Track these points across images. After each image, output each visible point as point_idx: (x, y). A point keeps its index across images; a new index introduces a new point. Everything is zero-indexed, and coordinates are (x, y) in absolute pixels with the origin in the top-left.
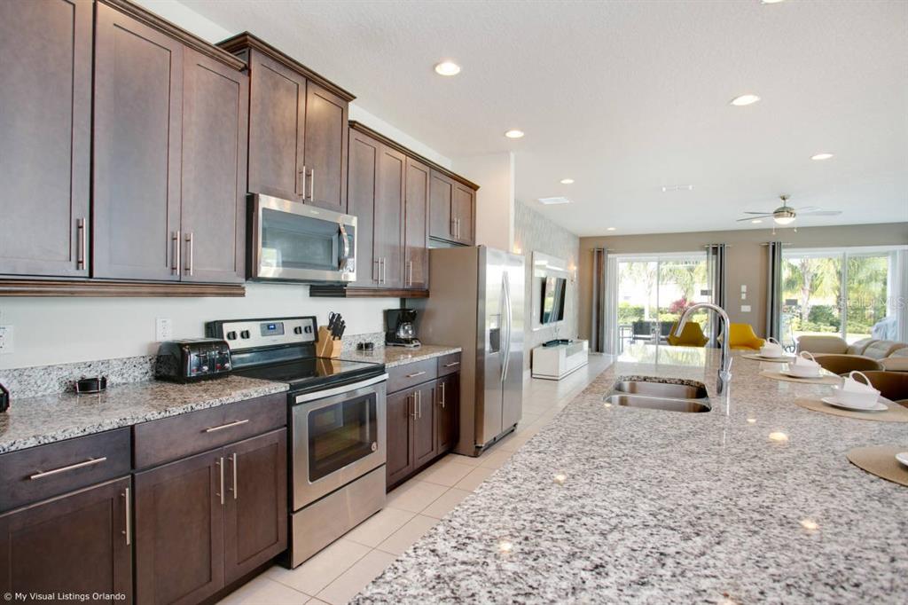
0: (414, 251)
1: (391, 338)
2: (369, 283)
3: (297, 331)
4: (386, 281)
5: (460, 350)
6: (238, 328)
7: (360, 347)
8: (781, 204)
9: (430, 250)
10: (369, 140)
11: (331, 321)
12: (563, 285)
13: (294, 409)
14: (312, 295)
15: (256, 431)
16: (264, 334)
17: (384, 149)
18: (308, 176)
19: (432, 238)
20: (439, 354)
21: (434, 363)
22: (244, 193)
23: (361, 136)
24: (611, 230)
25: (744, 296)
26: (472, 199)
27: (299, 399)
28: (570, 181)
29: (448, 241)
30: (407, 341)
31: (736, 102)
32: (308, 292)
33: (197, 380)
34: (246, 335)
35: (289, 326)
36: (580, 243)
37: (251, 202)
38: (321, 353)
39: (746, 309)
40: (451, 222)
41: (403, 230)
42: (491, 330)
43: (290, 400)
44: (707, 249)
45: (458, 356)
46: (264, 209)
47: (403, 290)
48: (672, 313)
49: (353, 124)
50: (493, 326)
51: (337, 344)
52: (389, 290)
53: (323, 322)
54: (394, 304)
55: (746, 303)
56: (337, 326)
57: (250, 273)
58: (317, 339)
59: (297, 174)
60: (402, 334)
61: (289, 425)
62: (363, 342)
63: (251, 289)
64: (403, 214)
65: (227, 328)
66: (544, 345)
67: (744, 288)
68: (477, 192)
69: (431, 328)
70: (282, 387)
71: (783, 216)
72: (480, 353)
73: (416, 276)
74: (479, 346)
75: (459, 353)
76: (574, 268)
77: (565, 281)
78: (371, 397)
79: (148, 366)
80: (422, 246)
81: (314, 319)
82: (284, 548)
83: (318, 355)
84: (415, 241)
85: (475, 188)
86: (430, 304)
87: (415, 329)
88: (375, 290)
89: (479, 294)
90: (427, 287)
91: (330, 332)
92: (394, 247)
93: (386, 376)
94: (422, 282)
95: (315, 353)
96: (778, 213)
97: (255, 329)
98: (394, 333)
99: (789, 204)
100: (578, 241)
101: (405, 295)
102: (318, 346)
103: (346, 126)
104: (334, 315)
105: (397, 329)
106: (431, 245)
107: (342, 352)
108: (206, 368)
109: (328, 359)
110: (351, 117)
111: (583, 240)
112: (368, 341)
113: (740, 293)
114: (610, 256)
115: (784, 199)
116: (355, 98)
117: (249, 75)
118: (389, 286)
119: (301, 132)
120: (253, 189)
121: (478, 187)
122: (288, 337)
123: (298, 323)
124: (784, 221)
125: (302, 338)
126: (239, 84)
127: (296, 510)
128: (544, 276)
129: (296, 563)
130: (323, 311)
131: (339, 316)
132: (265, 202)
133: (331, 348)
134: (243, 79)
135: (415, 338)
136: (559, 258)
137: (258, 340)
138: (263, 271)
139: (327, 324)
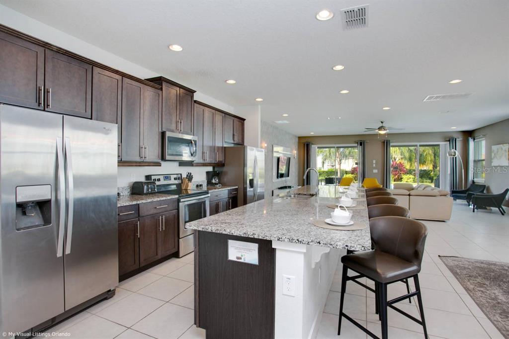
0: (218, 148)
1: (209, 183)
2: (201, 161)
3: (175, 179)
4: (208, 160)
5: (237, 187)
6: (157, 177)
7: (197, 186)
8: (380, 125)
9: (225, 147)
10: (201, 107)
11: (187, 176)
12: (289, 160)
13: (180, 204)
14: (179, 166)
15: (169, 210)
16: (164, 180)
17: (207, 109)
18: (181, 123)
19: (225, 142)
20: (229, 188)
21: (227, 192)
22: (160, 130)
23: (198, 105)
24: (312, 134)
25: (374, 165)
26: (243, 125)
27: (182, 200)
28: (286, 115)
29: (232, 143)
30: (216, 184)
31: (341, 92)
32: (178, 165)
33: (146, 194)
34: (159, 180)
35: (173, 177)
36: (299, 140)
37: (163, 134)
38: (184, 188)
39: (375, 171)
40: (233, 135)
41: (214, 140)
43: (178, 201)
44: (357, 143)
45: (236, 190)
46: (168, 137)
47: (214, 163)
48: (352, 174)
49: (195, 102)
50: (251, 178)
51: (190, 184)
52: (209, 163)
53: (184, 176)
54: (210, 169)
55: (375, 168)
56: (190, 177)
57: (163, 158)
58: (182, 183)
59: (177, 122)
60: (214, 181)
61: (178, 209)
62: (199, 184)
63: (163, 163)
64: (214, 133)
65: (153, 178)
66: (279, 188)
67: (374, 162)
68: (245, 122)
69: (225, 179)
70: (177, 196)
71: (381, 130)
72: (245, 189)
73: (219, 158)
74: (245, 186)
75: (237, 188)
76: (295, 152)
77: (290, 158)
78: (204, 203)
79: (129, 190)
80: (222, 146)
81: (181, 174)
82: (177, 250)
84: (219, 144)
85: (244, 120)
86: (225, 169)
87: (219, 179)
88: (203, 164)
89: (244, 165)
90: (223, 162)
91: (187, 180)
92: (211, 147)
93: (209, 195)
94: (222, 160)
95: (181, 188)
96: (380, 129)
97: (162, 178)
98: (210, 181)
99: (384, 125)
100: (297, 139)
101: (214, 166)
102: (182, 185)
103: (193, 102)
104: (188, 173)
105: (212, 179)
106: (225, 145)
107: (191, 187)
108: (150, 190)
109: (186, 190)
110: (194, 99)
111: (300, 138)
112: (200, 184)
114: (312, 146)
115: (382, 122)
116: (196, 91)
117: (162, 90)
119: (178, 108)
120: (164, 130)
121: (245, 120)
122: (173, 181)
123: (175, 176)
124: (382, 132)
125: (177, 182)
126: (159, 94)
127: (180, 237)
128: (279, 156)
129: (180, 257)
130: (184, 171)
131: (191, 173)
132: (168, 134)
133: (187, 186)
134: (160, 92)
135: (219, 183)
136: (287, 147)
137: (163, 182)
138: (168, 157)
139: (186, 176)
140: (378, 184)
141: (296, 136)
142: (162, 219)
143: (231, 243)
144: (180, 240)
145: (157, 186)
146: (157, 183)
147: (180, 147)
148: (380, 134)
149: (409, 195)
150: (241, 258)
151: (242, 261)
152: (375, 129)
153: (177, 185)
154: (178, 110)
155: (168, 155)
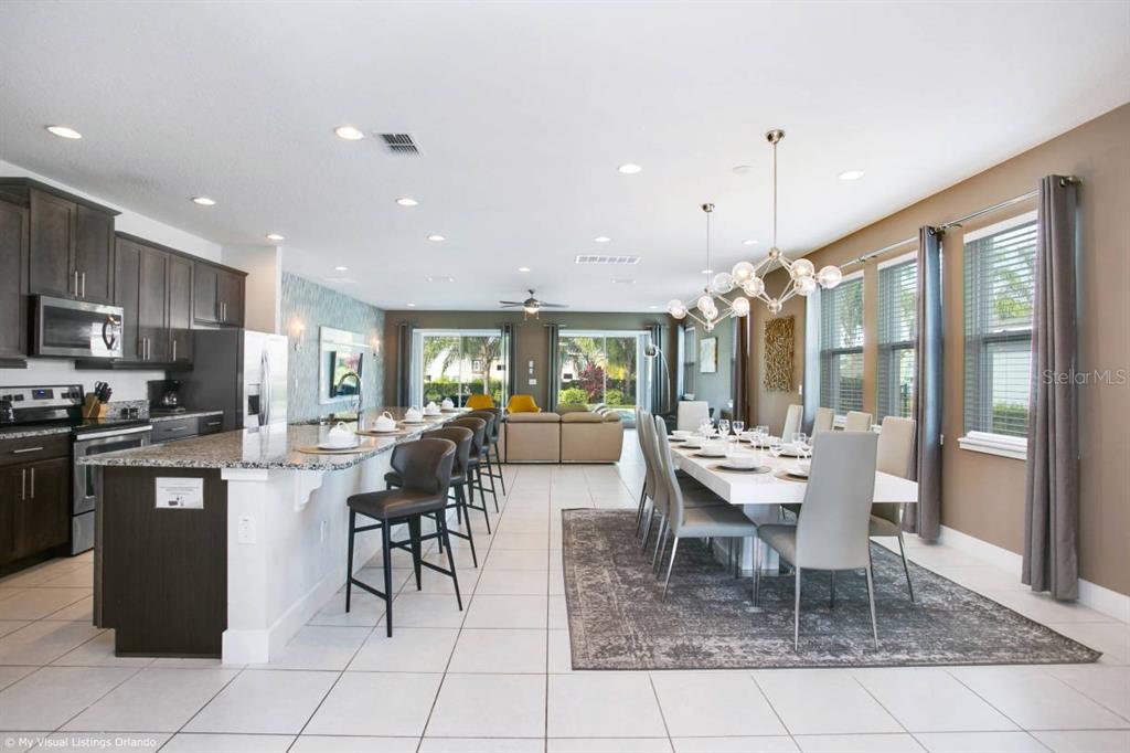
0: (178, 331)
1: (157, 406)
2: (134, 358)
3: (64, 396)
4: (150, 357)
5: (221, 412)
6: (14, 392)
7: (124, 411)
8: (529, 296)
9: (194, 331)
10: (134, 245)
11: (97, 389)
12: (360, 358)
13: (75, 444)
14: (76, 368)
15: (46, 457)
16: (34, 398)
17: (148, 250)
18: (80, 278)
19: (196, 322)
20: (202, 415)
21: (195, 422)
22: (25, 292)
23: (124, 242)
24: (411, 306)
25: (531, 371)
26: (240, 286)
27: (80, 437)
28: (344, 269)
29: (214, 323)
30: (173, 407)
31: (431, 238)
32: (73, 365)
34: (20, 398)
35: (57, 393)
36: (385, 317)
37: (32, 303)
38: (87, 414)
39: (533, 382)
40: (217, 306)
42: (250, 397)
43: (71, 438)
44: (501, 328)
45: (219, 418)
46: (46, 307)
47: (168, 364)
49: (118, 234)
50: (253, 393)
51: (103, 407)
52: (154, 364)
53: (89, 390)
54: (159, 376)
55: (533, 377)
56: (103, 393)
57: (32, 351)
58: (83, 403)
59: (69, 276)
60: (166, 401)
61: (70, 456)
62: (128, 408)
63: (31, 364)
64: (167, 302)
65: (4, 394)
67: (531, 364)
68: (247, 278)
69: (196, 396)
70: (66, 430)
71: (530, 306)
72: (239, 416)
73: (180, 352)
74: (239, 411)
75: (221, 415)
76: (376, 342)
77: (362, 356)
80: (186, 328)
81: (80, 387)
82: (66, 541)
83: (84, 416)
84: (179, 324)
85: (244, 274)
86: (195, 376)
87: (180, 397)
89: (239, 367)
90: (191, 362)
91: (96, 398)
92: (158, 330)
93: (150, 427)
94: (186, 357)
95: (81, 414)
96: (529, 303)
97: (28, 394)
98: (158, 401)
99: (534, 296)
100: (382, 315)
101: (170, 368)
102: (84, 408)
103: (112, 236)
104: (100, 384)
105: (163, 397)
106: (195, 327)
107: (108, 413)
109: (95, 419)
110: (116, 230)
111: (388, 313)
112: (132, 407)
113: (528, 368)
114: (414, 330)
115: (531, 292)
116: (119, 213)
117: (29, 207)
118: (153, 361)
119: (73, 245)
120: (34, 291)
121: (246, 274)
122: (57, 400)
123: (66, 390)
124: (531, 310)
125: (68, 402)
126: (21, 218)
127: (75, 513)
128: (333, 350)
129: (74, 553)
130: (89, 381)
131: (106, 385)
132: (45, 301)
133: (97, 410)
134: (25, 213)
135: (180, 404)
136: (357, 332)
137: (29, 402)
138: (43, 350)
139: (94, 390)
140: (535, 406)
141: (380, 310)
142: (28, 475)
143: (161, 482)
144: (76, 519)
145: (15, 411)
146: (16, 405)
147: (79, 329)
148: (528, 314)
149: (561, 422)
150: (175, 503)
151: (178, 506)
152: (520, 304)
153: (67, 408)
154: (73, 251)
155: (45, 344)
